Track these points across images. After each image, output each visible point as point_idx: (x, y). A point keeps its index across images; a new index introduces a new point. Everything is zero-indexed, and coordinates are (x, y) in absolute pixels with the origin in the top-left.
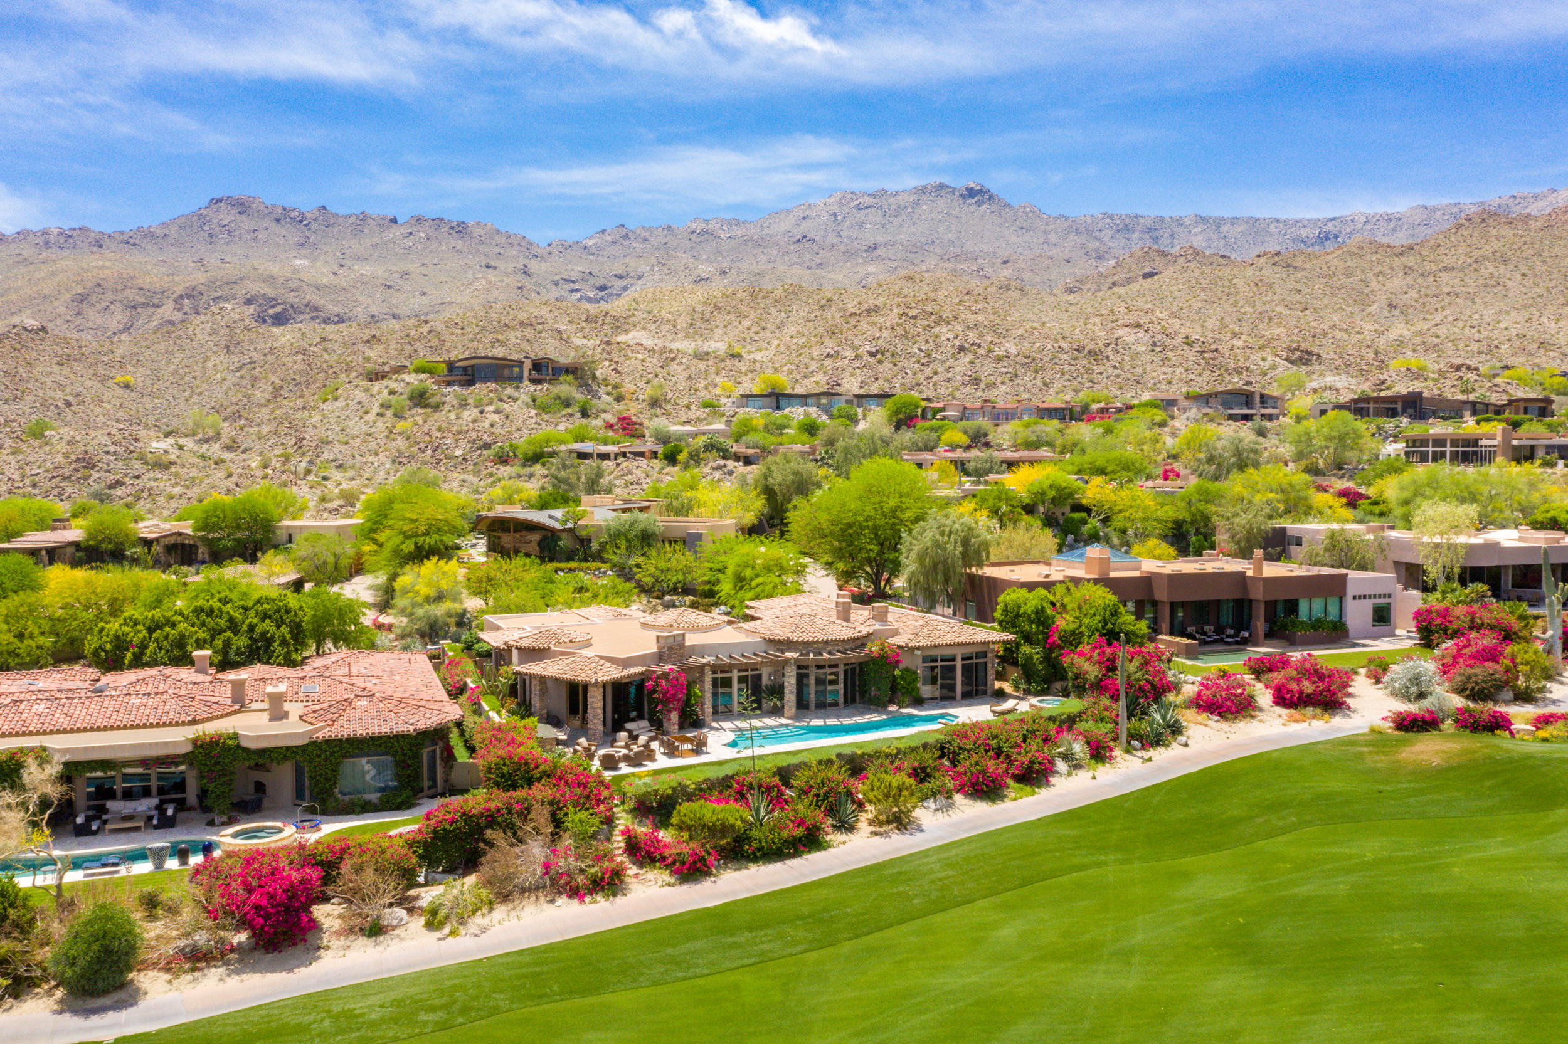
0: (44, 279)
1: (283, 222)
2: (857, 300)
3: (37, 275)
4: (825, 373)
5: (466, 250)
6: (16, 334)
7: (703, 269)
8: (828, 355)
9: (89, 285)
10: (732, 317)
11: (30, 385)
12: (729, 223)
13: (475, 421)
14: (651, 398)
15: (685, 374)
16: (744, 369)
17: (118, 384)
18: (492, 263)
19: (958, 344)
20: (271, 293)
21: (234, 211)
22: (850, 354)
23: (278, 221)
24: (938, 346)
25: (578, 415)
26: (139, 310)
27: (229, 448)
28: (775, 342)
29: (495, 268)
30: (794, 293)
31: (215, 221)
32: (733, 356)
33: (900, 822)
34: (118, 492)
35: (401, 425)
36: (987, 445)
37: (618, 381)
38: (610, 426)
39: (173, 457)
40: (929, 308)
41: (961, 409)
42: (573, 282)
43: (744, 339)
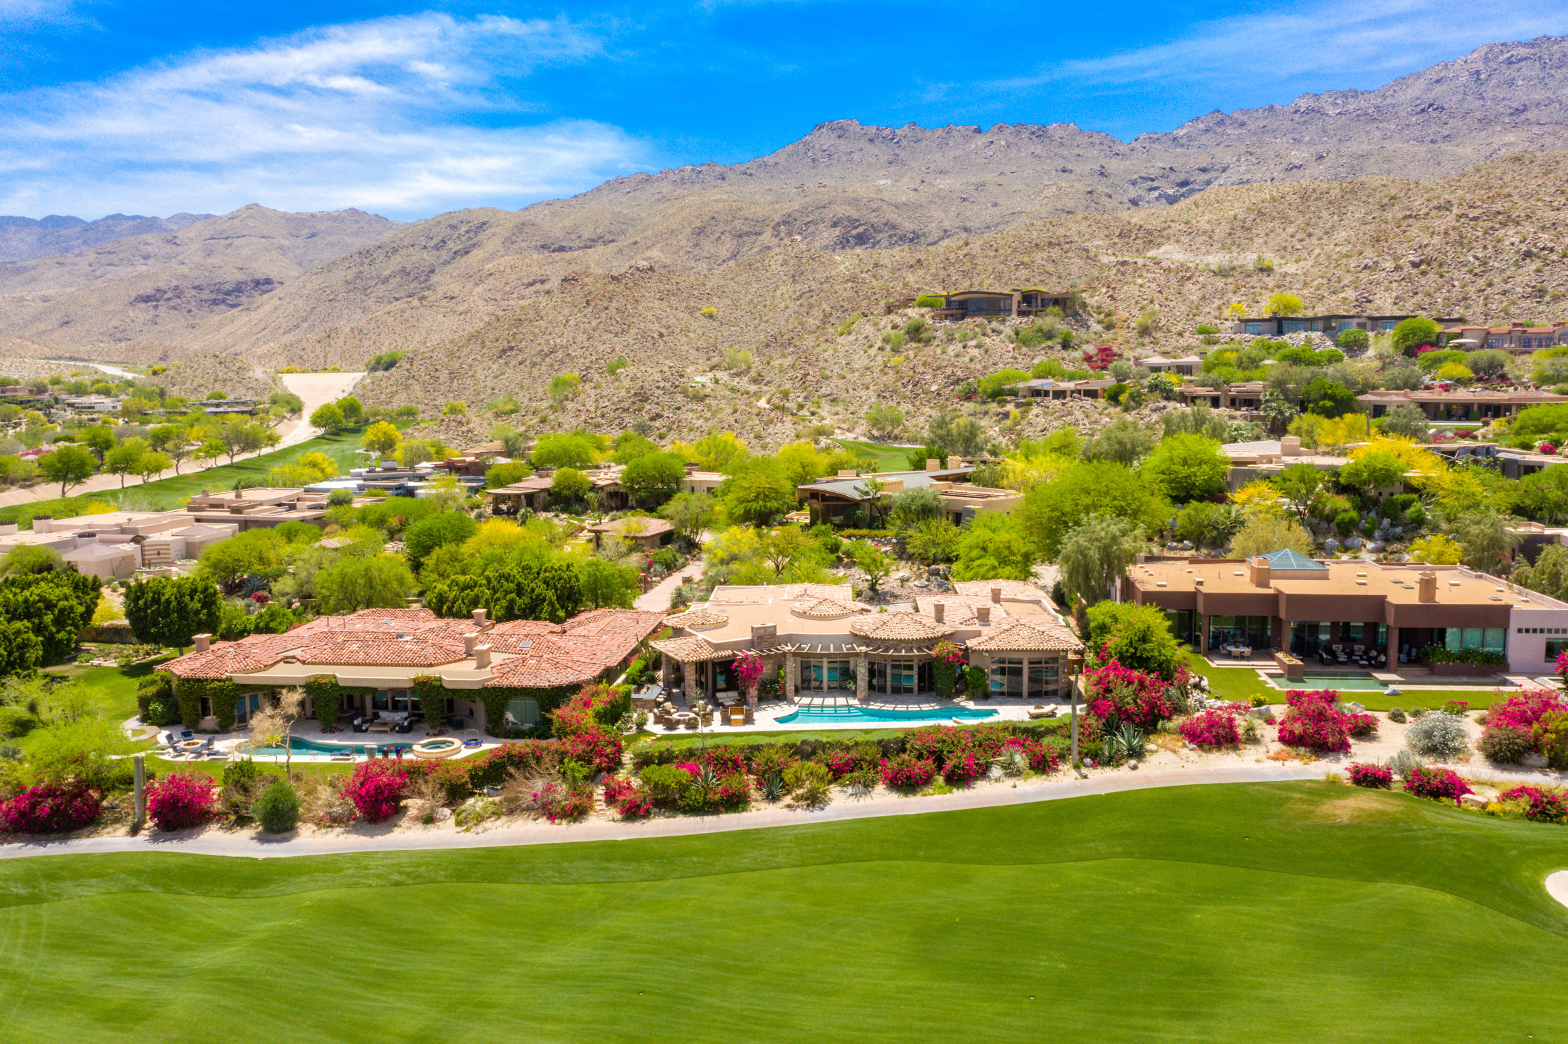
0: (674, 214)
1: (876, 141)
2: (1426, 196)
3: (670, 211)
4: (1356, 288)
5: (1045, 154)
6: (632, 274)
7: (1296, 155)
8: (1366, 267)
9: (705, 218)
10: (1277, 223)
11: (635, 320)
12: (1345, 96)
13: (957, 356)
14: (1141, 326)
15: (1199, 294)
16: (1271, 284)
17: (703, 315)
18: (1069, 167)
19: (1524, 249)
20: (855, 214)
21: (834, 135)
22: (1389, 265)
23: (871, 140)
24: (1497, 252)
25: (1059, 347)
26: (745, 238)
27: (755, 381)
28: (1317, 251)
29: (1071, 171)
30: (1353, 192)
31: (817, 147)
32: (1261, 270)
33: (814, 800)
34: (657, 424)
35: (896, 360)
36: (1503, 378)
37: (1111, 308)
38: (1088, 358)
39: (708, 391)
40: (1498, 206)
41: (1483, 334)
42: (1152, 180)
43: (1285, 248)
